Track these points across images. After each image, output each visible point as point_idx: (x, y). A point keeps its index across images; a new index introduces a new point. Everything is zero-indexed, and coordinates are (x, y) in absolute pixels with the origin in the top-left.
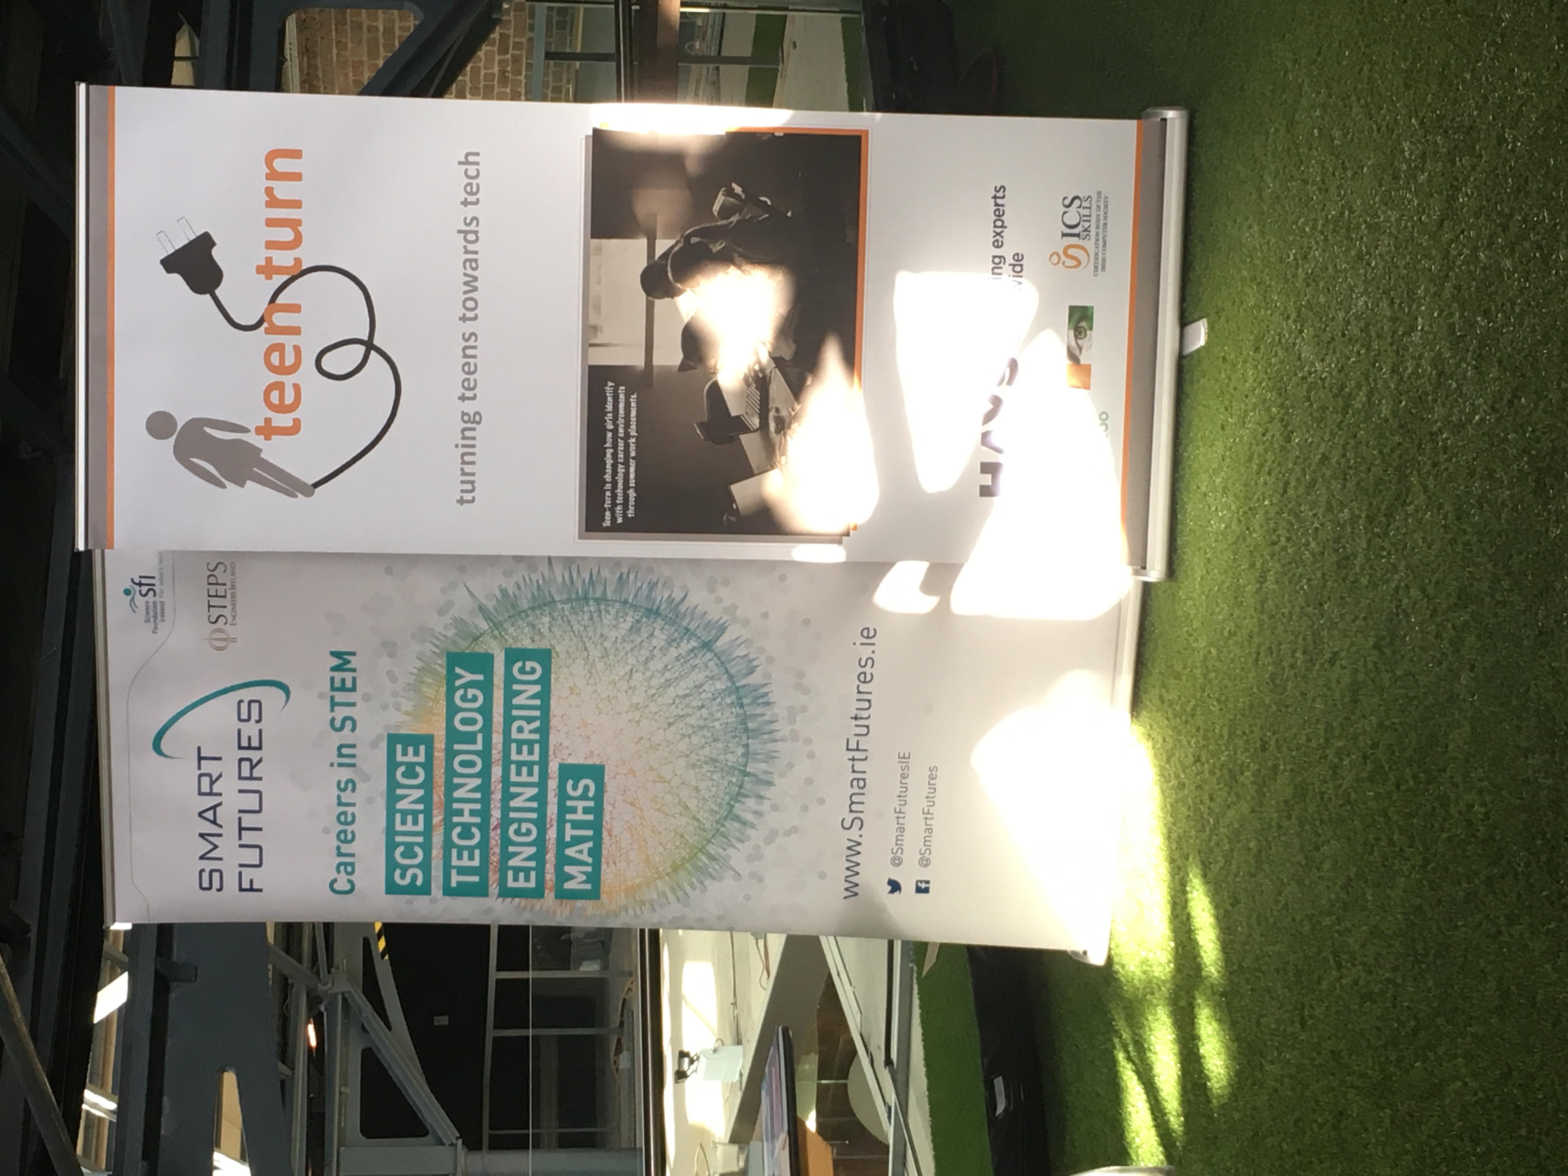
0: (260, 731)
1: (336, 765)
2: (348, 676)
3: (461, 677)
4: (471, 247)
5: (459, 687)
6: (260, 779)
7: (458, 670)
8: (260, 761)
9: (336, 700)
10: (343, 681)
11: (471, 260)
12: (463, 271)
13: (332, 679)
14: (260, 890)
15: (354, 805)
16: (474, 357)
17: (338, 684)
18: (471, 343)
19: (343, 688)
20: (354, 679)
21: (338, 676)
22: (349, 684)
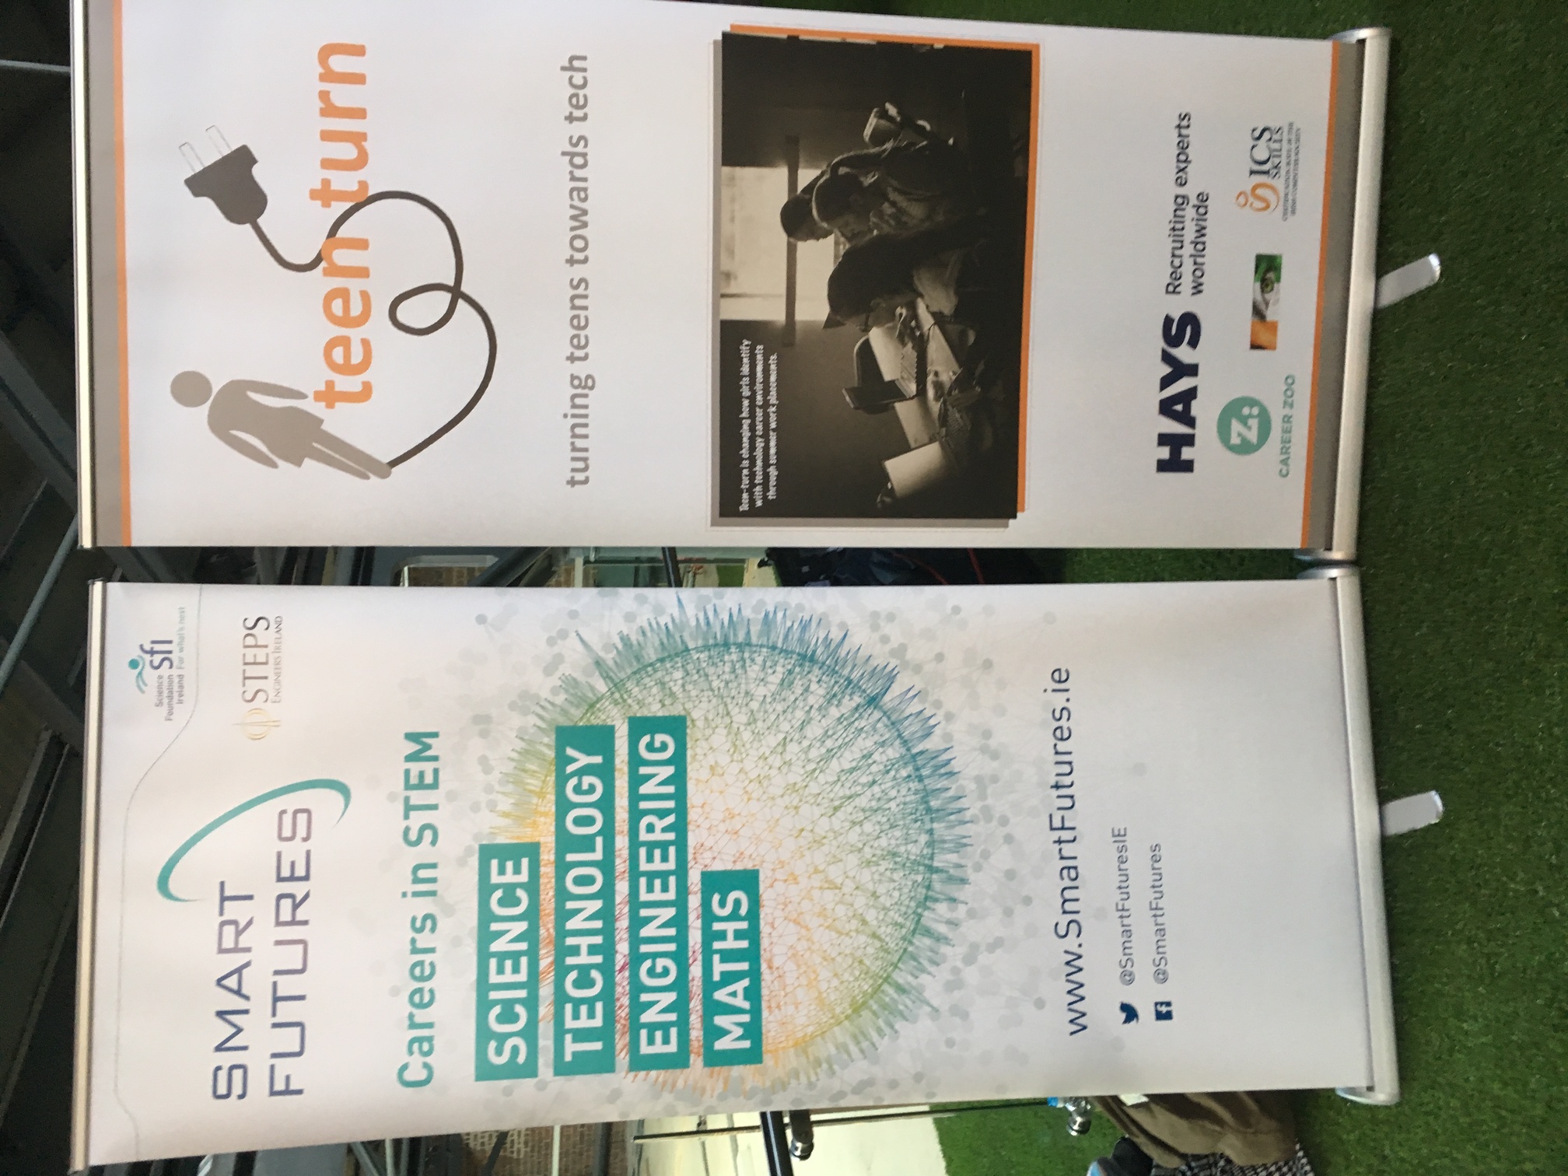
0: (308, 853)
1: (409, 895)
2: (428, 767)
3: (574, 760)
4: (578, 173)
5: (573, 774)
6: (305, 923)
7: (570, 752)
8: (307, 896)
9: (412, 802)
10: (421, 775)
11: (579, 190)
12: (569, 202)
13: (407, 772)
14: (300, 1092)
15: (432, 950)
16: (585, 308)
17: (414, 780)
18: (581, 291)
19: (421, 785)
20: (436, 771)
21: (415, 767)
22: (429, 779)
